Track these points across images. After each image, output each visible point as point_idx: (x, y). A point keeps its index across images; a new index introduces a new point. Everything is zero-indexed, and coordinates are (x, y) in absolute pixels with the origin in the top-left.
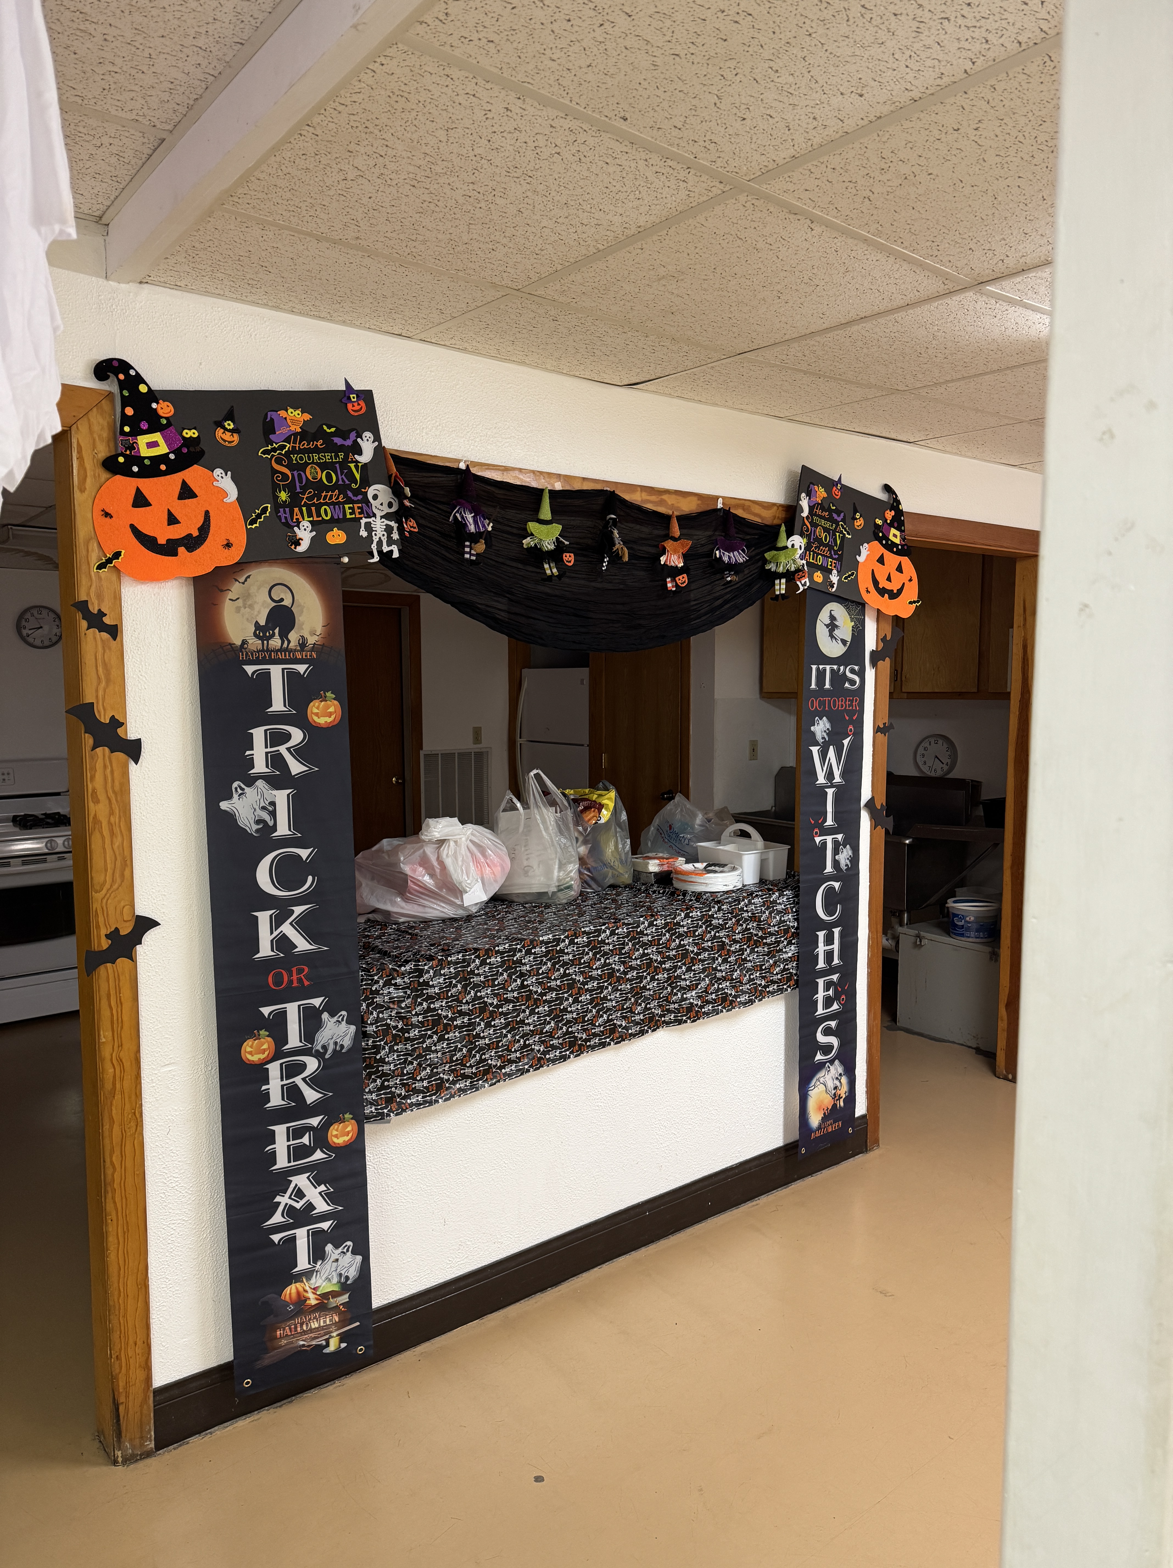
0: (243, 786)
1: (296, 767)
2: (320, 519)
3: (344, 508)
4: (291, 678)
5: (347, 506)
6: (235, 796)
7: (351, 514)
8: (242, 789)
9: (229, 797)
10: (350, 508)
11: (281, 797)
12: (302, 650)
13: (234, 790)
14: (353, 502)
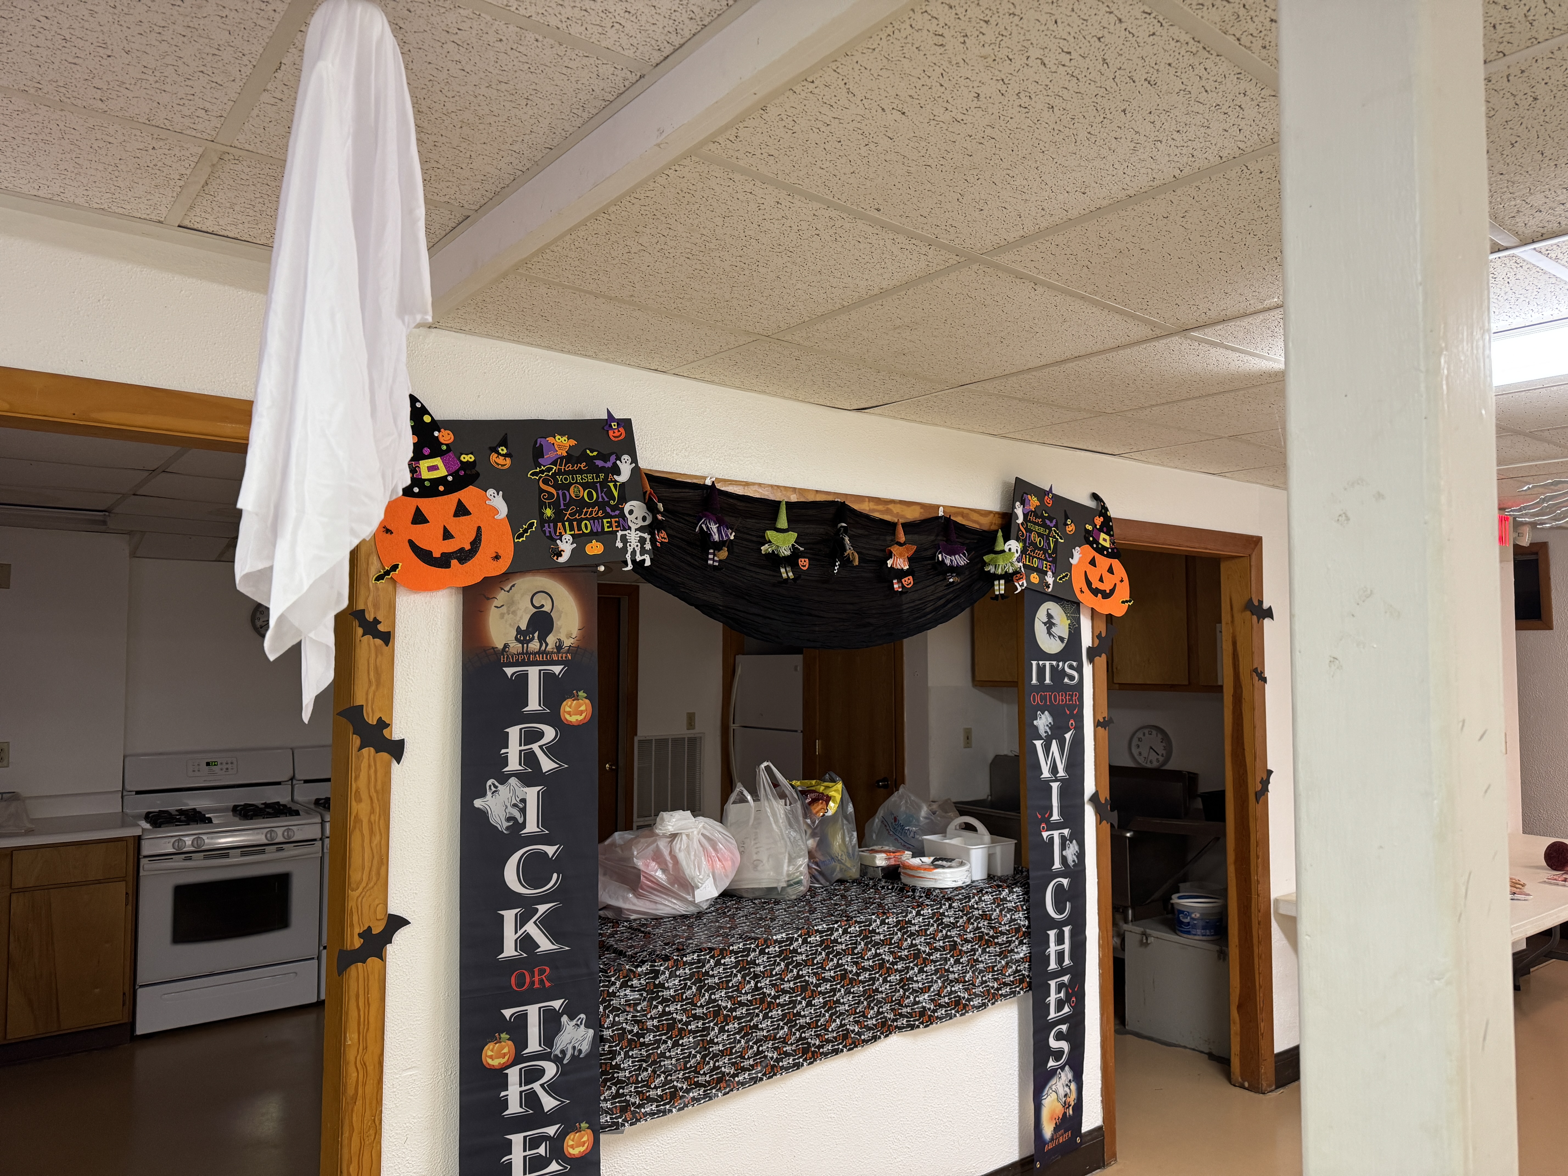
0: (497, 784)
1: (547, 764)
2: (581, 532)
3: (603, 522)
4: (547, 679)
5: (605, 521)
6: (489, 793)
7: (608, 527)
8: (496, 787)
9: (483, 795)
10: (608, 522)
11: (532, 794)
12: (559, 652)
13: (488, 788)
14: (611, 517)
